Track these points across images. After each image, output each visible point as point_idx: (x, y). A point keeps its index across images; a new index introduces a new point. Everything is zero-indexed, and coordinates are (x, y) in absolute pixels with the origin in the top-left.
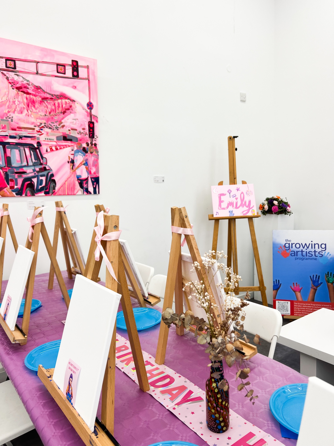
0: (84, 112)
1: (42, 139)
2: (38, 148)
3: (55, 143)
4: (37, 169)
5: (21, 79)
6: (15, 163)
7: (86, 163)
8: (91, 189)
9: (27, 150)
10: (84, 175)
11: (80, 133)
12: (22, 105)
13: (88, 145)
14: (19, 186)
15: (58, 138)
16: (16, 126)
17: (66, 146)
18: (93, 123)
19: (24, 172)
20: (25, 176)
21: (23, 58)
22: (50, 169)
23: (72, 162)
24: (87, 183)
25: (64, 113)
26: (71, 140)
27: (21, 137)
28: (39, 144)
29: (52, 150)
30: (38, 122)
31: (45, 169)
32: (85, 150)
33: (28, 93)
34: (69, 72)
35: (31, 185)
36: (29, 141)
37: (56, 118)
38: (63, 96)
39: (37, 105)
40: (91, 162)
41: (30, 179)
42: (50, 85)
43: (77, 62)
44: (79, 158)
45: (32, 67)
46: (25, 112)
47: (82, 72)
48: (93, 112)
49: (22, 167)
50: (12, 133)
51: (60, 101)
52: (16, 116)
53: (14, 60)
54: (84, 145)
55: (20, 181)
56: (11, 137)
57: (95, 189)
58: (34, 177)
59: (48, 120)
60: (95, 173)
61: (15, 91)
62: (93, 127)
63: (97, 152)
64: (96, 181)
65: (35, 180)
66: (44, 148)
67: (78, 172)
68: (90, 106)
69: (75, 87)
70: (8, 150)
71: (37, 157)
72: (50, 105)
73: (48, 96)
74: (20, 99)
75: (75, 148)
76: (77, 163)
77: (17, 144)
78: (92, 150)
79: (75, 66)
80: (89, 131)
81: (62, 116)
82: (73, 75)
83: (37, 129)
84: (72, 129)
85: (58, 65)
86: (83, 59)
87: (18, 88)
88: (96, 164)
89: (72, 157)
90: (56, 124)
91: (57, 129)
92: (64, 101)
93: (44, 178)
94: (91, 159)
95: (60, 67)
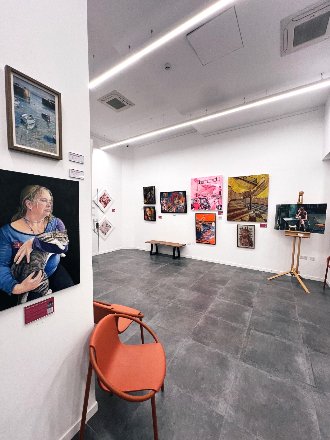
0: (218, 189)
1: (208, 197)
2: (207, 199)
3: (210, 197)
4: (207, 204)
5: (204, 185)
6: (202, 203)
7: (218, 202)
8: (219, 208)
9: (205, 199)
10: (218, 205)
11: (217, 194)
12: (204, 190)
13: (219, 197)
14: (203, 207)
15: (212, 196)
16: (202, 195)
17: (213, 198)
18: (221, 191)
19: (204, 204)
20: (204, 205)
21: (205, 180)
22: (209, 204)
23: (215, 201)
24: (218, 207)
25: (213, 190)
26: (215, 196)
27: (203, 197)
28: (207, 198)
29: (210, 199)
30: (207, 193)
31: (208, 204)
32: (218, 198)
33: (205, 187)
34: (215, 180)
35: (205, 207)
36: (205, 197)
37: (211, 192)
38: (213, 186)
39: (207, 189)
40: (220, 201)
41: (205, 206)
42: (210, 184)
43: (217, 177)
44: (217, 200)
45: (207, 182)
46: (205, 191)
47: (218, 179)
48: (221, 188)
49: (203, 203)
50: (202, 196)
51: (212, 187)
52: (203, 192)
53: (203, 181)
54: (218, 197)
55: (203, 206)
56: (202, 197)
57: (221, 208)
58: (206, 205)
59: (209, 192)
60: (221, 204)
61: (203, 187)
62: (221, 193)
63: (222, 198)
64: (221, 206)
65: (206, 206)
66: (208, 199)
67: (216, 204)
68: (220, 187)
69: (216, 183)
70: (201, 200)
71: (207, 201)
72: (210, 189)
73: (210, 187)
74: (204, 189)
75: (216, 198)
76: (216, 202)
77: (203, 198)
78: (220, 198)
79: (216, 179)
80: (220, 193)
81: (213, 191)
82: (216, 181)
83: (207, 195)
84: (215, 194)
85: (212, 179)
86: (218, 176)
87: (204, 187)
88: (221, 202)
89: (215, 200)
90: (211, 193)
91: (211, 194)
92: (213, 187)
93: (208, 206)
94: (220, 200)
95: (213, 180)
